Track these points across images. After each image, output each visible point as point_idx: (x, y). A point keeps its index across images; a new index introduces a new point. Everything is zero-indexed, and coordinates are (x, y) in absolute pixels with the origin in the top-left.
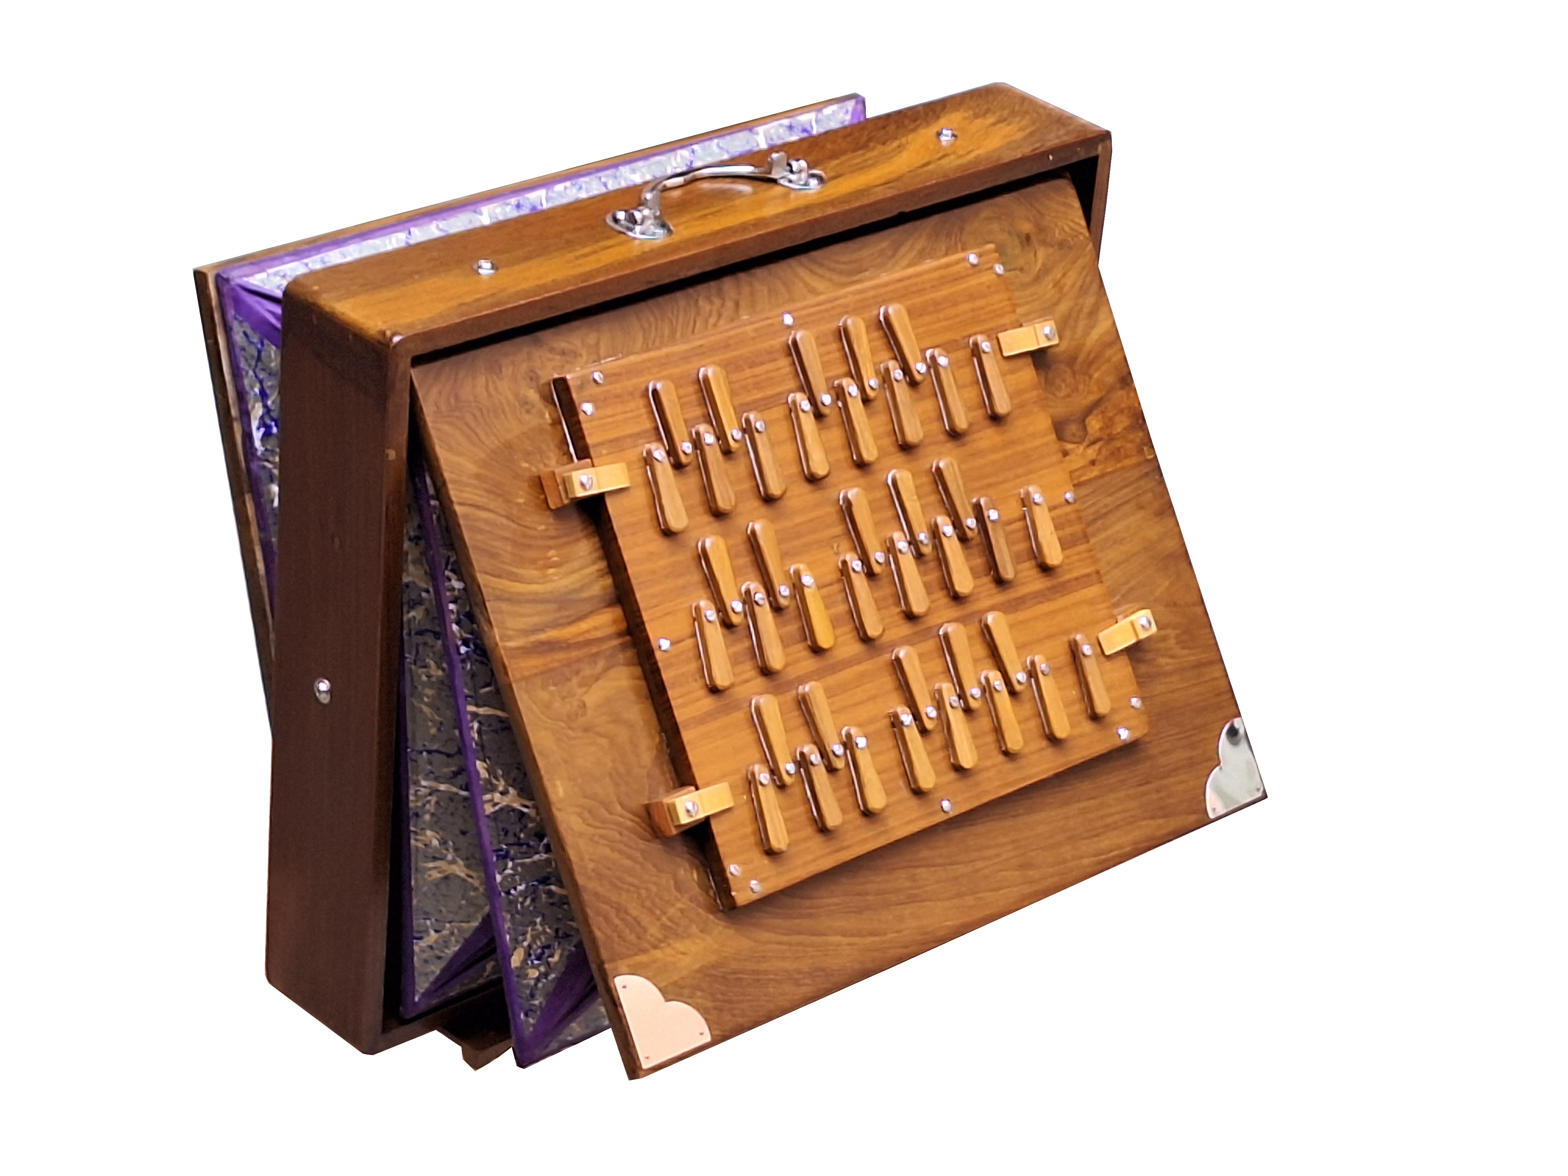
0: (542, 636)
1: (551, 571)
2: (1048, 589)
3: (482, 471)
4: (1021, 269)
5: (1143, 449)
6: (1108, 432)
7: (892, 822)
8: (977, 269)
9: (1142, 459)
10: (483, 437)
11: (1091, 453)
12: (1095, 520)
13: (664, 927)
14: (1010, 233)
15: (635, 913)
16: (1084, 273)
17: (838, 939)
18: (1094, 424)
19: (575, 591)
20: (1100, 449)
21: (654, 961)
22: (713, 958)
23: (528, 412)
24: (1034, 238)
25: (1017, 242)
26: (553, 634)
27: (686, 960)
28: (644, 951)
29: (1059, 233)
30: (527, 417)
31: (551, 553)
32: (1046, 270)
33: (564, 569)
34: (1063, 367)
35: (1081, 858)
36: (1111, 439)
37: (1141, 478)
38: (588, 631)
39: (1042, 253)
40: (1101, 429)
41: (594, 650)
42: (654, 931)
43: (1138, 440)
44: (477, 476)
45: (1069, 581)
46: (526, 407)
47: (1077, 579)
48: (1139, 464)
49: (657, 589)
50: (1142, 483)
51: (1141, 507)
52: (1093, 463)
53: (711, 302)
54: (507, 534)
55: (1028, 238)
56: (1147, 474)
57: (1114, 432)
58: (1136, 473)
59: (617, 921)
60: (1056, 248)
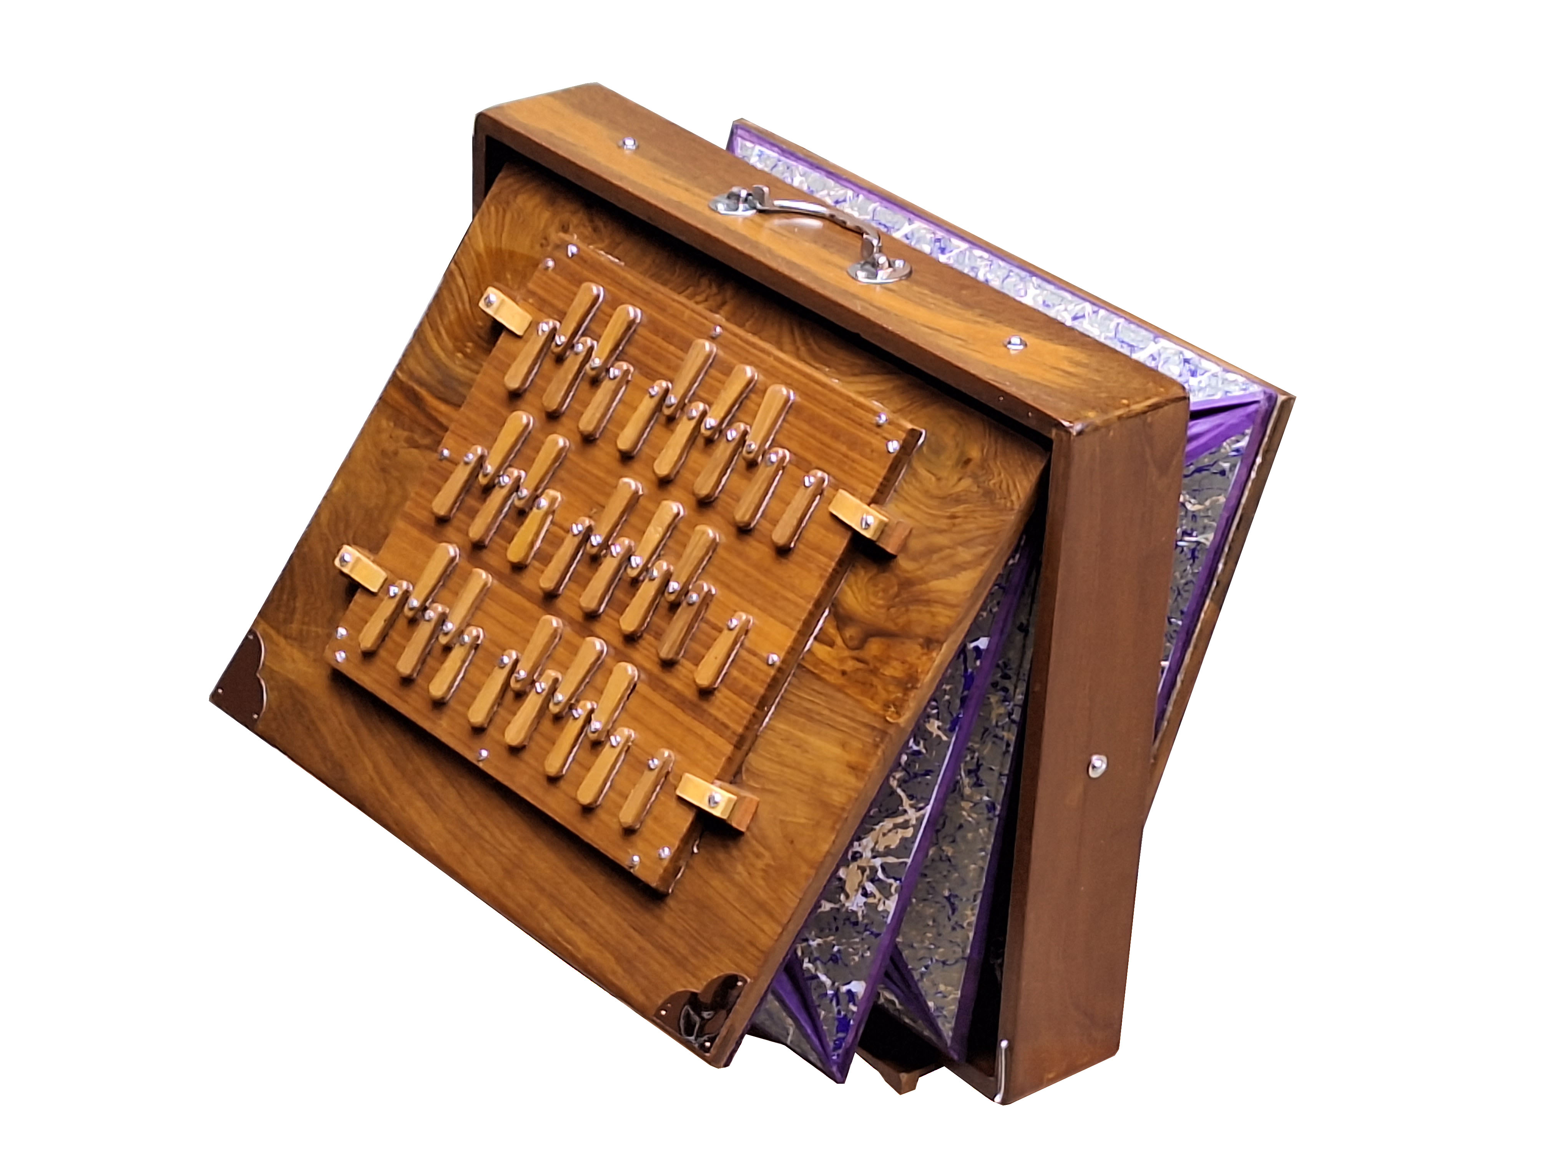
0: (417, 388)
1: (460, 355)
2: (690, 702)
3: (484, 254)
4: (939, 479)
5: (889, 707)
6: (878, 665)
7: (444, 722)
8: (878, 430)
9: (881, 712)
10: (504, 235)
11: (850, 666)
12: (800, 714)
13: (301, 631)
14: (957, 445)
15: (298, 605)
16: (982, 532)
17: (369, 766)
18: (874, 647)
19: (458, 380)
20: (858, 669)
21: (277, 645)
22: (302, 683)
23: (542, 245)
24: (971, 466)
25: (955, 455)
26: (423, 392)
27: (289, 666)
28: (278, 632)
29: (994, 484)
30: (537, 247)
31: (470, 344)
32: (957, 500)
33: (466, 362)
34: (894, 580)
35: (547, 920)
36: (874, 672)
37: (866, 725)
38: (441, 413)
39: (966, 483)
40: (875, 657)
41: (433, 428)
42: (295, 626)
43: (893, 697)
44: (478, 255)
45: (710, 715)
46: (544, 242)
47: (716, 719)
48: (876, 714)
49: (473, 416)
50: (864, 730)
51: (843, 745)
52: (844, 673)
53: (710, 286)
54: (460, 306)
55: (968, 461)
56: (874, 728)
57: (881, 671)
58: (868, 719)
59: (285, 597)
60: (981, 491)
